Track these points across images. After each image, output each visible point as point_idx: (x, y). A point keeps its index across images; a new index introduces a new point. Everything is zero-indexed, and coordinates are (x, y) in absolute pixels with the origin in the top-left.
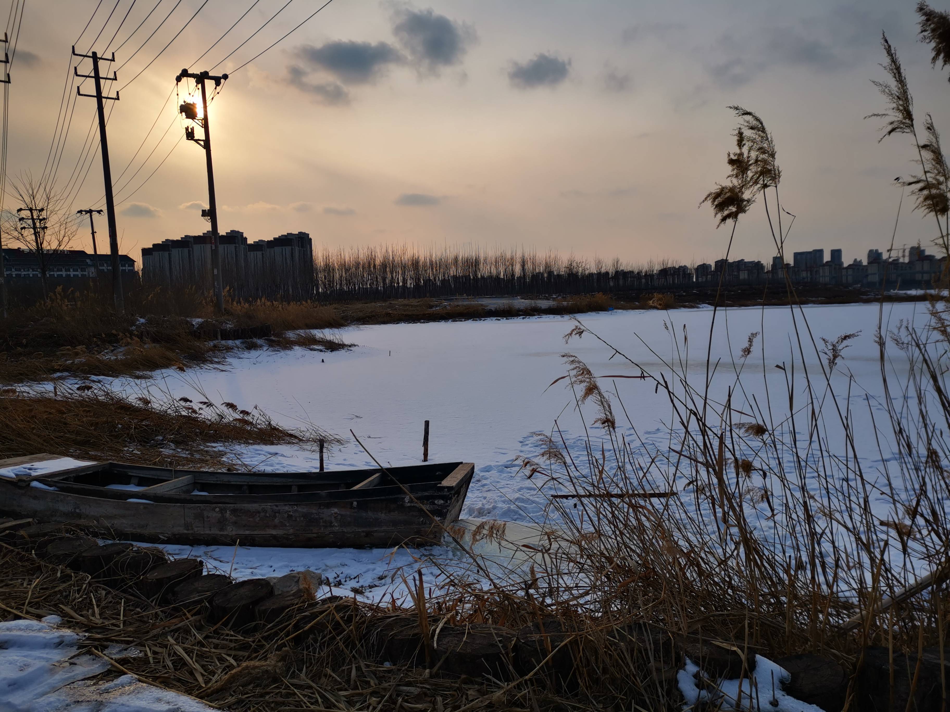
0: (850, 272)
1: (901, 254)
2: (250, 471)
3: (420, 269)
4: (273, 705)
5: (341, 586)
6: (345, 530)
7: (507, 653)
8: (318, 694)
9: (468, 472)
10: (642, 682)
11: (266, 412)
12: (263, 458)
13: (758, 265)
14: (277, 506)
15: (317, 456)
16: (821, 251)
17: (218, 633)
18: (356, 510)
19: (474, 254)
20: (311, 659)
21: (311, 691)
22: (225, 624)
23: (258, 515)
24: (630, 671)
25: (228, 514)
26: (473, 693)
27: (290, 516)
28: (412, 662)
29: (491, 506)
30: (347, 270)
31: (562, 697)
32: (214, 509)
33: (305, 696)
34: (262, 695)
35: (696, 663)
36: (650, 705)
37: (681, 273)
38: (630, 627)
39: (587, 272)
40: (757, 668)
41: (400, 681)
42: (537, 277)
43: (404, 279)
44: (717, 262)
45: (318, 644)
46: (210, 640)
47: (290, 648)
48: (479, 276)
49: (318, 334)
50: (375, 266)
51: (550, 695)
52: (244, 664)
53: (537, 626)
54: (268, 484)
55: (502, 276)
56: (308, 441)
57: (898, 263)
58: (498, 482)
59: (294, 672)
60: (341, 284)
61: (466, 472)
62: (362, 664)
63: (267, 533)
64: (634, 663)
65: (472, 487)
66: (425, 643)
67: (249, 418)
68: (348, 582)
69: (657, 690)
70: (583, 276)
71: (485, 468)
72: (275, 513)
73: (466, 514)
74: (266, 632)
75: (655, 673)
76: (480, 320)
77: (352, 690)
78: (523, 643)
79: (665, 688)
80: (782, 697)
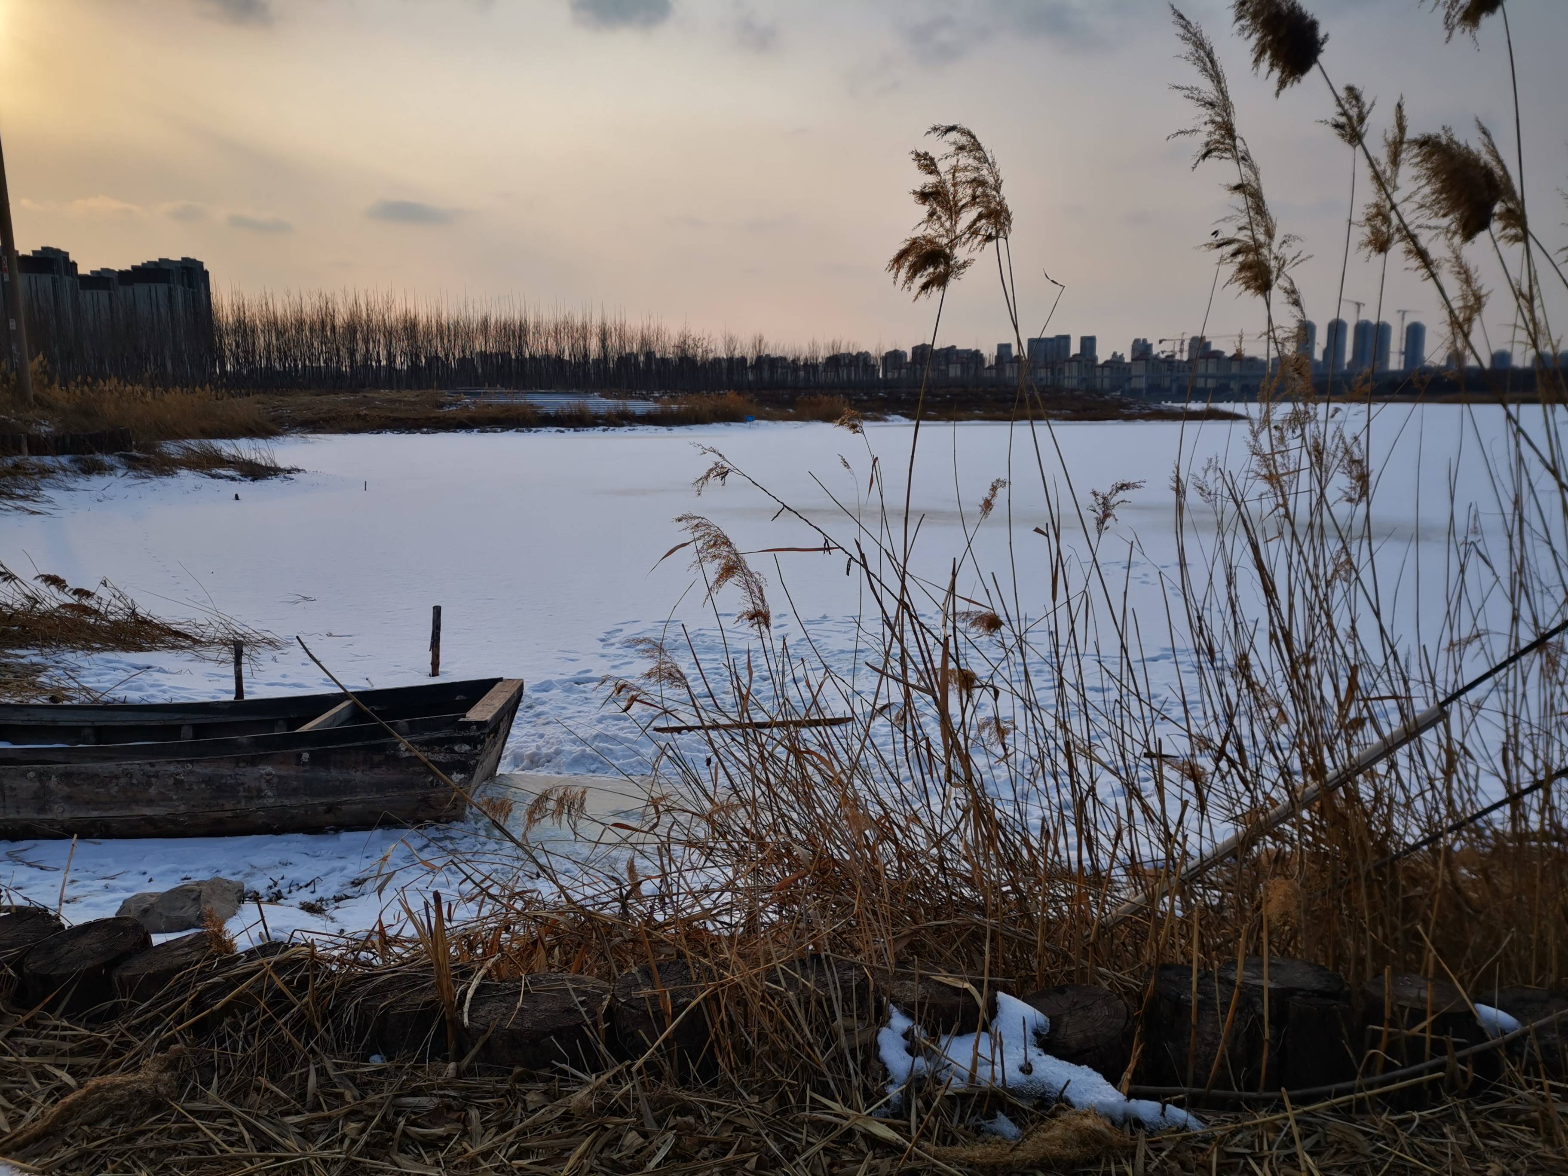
0: (1107, 372)
1: (1177, 349)
2: (96, 700)
3: (420, 338)
4: (152, 1155)
5: (281, 901)
6: (287, 802)
7: (595, 1024)
8: (244, 1125)
9: (513, 696)
10: (823, 1054)
11: (126, 592)
12: (123, 676)
13: (976, 356)
14: (152, 765)
15: (231, 670)
16: (1066, 338)
17: (36, 1026)
18: (308, 768)
19: (517, 317)
20: (227, 1061)
21: (230, 1121)
22: (51, 1008)
23: (115, 781)
24: (804, 1037)
25: (53, 782)
26: (536, 1098)
27: (178, 783)
28: (424, 1052)
29: (552, 750)
30: (280, 334)
31: (689, 1089)
32: (24, 774)
33: (216, 1131)
34: (130, 1139)
35: (908, 1013)
36: (835, 1092)
37: (861, 365)
38: (803, 963)
39: (711, 356)
40: (999, 1014)
41: (400, 1089)
42: (626, 361)
43: (389, 353)
44: (915, 349)
45: (242, 1034)
46: (19, 1040)
47: (186, 1044)
48: (527, 355)
49: (226, 447)
50: (333, 328)
51: (670, 1090)
52: (92, 1083)
53: (646, 972)
54: (132, 724)
55: (566, 357)
56: (212, 642)
57: (1173, 362)
58: (564, 708)
59: (194, 1087)
60: (268, 359)
61: (508, 696)
62: (328, 1064)
63: (135, 813)
64: (810, 1023)
65: (519, 718)
66: (447, 1017)
67: (92, 603)
68: (295, 893)
69: (847, 1066)
70: (704, 364)
71: (541, 684)
72: (150, 777)
73: (509, 764)
74: (136, 1018)
75: (843, 1039)
76: (530, 431)
77: (310, 1111)
78: (623, 1003)
79: (860, 1058)
80: (1037, 1059)
